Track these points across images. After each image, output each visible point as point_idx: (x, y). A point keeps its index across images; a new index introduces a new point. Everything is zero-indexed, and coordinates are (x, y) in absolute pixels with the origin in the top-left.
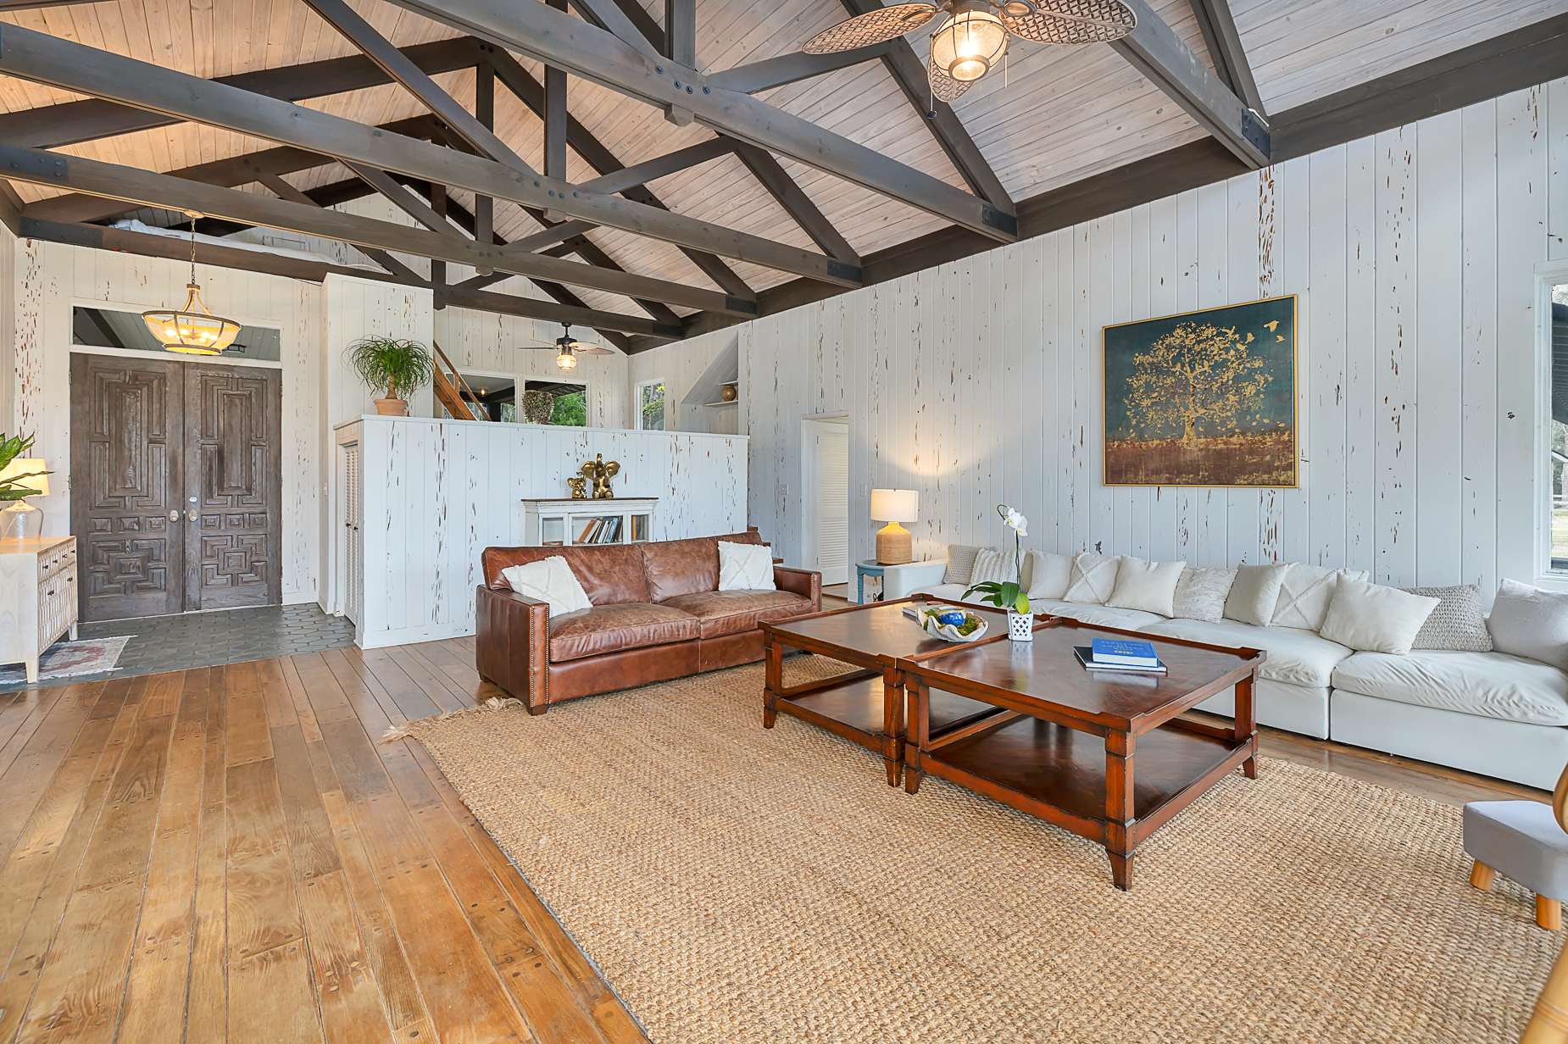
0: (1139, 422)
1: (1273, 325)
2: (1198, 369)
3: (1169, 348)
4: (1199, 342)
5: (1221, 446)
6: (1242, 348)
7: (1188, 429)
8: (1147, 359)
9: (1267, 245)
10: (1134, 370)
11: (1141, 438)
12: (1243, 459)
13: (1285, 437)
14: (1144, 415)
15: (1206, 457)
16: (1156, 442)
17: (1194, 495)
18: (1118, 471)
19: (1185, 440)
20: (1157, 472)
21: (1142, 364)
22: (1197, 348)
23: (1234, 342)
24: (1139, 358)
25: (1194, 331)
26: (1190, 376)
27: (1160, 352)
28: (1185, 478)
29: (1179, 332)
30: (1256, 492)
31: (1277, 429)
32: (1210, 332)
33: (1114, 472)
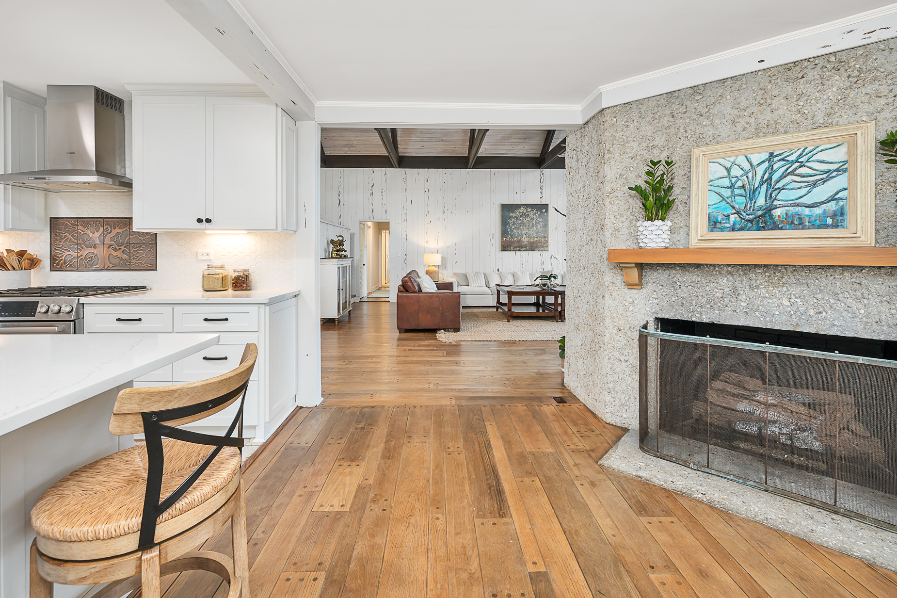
0: (511, 233)
1: (544, 210)
2: (527, 219)
3: (520, 212)
4: (527, 212)
5: (532, 241)
6: (537, 215)
7: (524, 235)
8: (514, 215)
9: (542, 189)
10: (510, 218)
11: (512, 237)
12: (537, 244)
13: (546, 239)
14: (513, 231)
15: (529, 244)
16: (516, 239)
17: (524, 254)
18: (505, 247)
19: (523, 239)
20: (516, 247)
21: (512, 216)
22: (527, 213)
23: (535, 213)
24: (511, 214)
25: (526, 209)
26: (525, 221)
27: (517, 213)
28: (523, 249)
29: (522, 208)
30: (539, 253)
31: (545, 237)
32: (530, 210)
33: (504, 247)
